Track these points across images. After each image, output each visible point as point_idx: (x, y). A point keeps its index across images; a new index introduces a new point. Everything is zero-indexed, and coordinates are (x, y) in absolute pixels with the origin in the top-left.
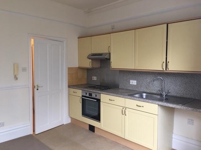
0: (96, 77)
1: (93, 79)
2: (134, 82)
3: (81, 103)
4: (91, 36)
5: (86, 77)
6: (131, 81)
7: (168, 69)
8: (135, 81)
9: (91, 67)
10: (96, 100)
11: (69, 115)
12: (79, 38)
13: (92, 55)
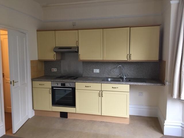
0: (56, 69)
1: (52, 71)
2: (97, 71)
3: (51, 94)
4: (55, 30)
5: (44, 70)
6: (94, 70)
7: (131, 59)
8: (99, 70)
9: (56, 59)
10: (71, 89)
11: (33, 109)
12: (37, 31)
13: (59, 49)
